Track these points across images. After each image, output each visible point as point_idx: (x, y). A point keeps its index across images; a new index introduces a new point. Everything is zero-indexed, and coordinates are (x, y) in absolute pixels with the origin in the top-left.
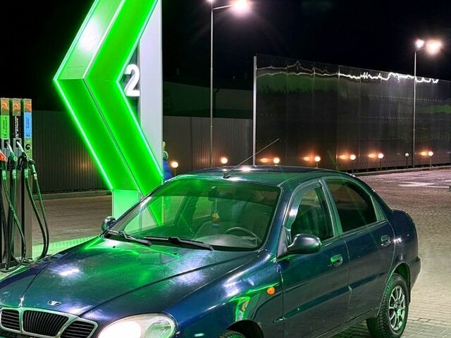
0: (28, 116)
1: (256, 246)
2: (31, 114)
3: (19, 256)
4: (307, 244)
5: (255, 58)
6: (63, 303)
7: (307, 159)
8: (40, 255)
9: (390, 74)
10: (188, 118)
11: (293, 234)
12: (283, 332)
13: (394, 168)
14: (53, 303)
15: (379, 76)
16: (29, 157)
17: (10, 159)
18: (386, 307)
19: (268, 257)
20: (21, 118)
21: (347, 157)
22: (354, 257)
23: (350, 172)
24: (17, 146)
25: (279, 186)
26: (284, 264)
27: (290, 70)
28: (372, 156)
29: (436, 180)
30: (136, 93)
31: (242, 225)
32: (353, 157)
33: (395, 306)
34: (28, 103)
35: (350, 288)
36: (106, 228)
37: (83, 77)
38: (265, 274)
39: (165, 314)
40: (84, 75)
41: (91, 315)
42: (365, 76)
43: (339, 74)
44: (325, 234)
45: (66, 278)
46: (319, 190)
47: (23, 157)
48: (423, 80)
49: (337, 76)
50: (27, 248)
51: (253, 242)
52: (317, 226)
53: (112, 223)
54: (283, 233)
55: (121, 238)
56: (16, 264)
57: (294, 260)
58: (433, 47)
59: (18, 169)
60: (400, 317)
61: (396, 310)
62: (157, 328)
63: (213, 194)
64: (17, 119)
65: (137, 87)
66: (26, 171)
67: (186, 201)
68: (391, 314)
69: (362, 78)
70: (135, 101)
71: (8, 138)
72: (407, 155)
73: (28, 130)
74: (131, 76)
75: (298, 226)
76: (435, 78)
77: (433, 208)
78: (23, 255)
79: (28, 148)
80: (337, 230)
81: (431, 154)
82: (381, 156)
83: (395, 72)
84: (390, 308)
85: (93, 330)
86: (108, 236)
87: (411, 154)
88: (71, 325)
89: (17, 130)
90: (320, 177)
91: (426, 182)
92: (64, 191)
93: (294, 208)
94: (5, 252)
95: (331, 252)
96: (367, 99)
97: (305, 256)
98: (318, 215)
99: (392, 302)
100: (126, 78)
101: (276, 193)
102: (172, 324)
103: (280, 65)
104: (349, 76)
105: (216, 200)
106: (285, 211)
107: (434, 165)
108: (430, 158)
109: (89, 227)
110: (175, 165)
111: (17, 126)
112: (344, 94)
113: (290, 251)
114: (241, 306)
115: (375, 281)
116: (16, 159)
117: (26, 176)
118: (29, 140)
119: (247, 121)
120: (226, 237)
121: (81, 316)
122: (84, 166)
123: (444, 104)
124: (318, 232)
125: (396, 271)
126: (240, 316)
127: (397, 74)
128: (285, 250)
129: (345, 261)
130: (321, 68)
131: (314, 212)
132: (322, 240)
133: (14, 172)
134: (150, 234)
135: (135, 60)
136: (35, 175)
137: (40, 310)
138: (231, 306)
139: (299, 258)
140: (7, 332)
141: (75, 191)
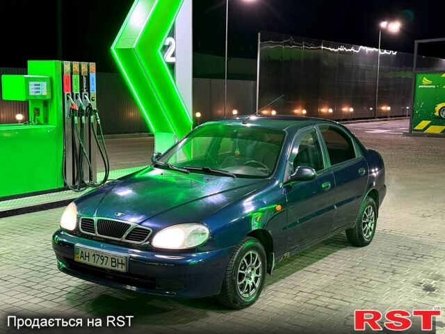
0: (93, 76)
1: (267, 174)
2: (95, 74)
3: (87, 180)
4: (305, 174)
5: (259, 34)
6: (126, 214)
7: (296, 111)
8: (102, 179)
9: (361, 47)
10: (208, 79)
11: (295, 167)
12: (286, 238)
13: (361, 119)
14: (119, 214)
15: (352, 49)
16: (94, 108)
17: (80, 108)
18: (361, 221)
19: (277, 182)
20: (88, 78)
21: (326, 110)
22: (339, 184)
23: (336, 121)
24: (85, 98)
25: (284, 130)
26: (288, 188)
27: (285, 44)
28: (345, 109)
29: (393, 128)
30: (172, 60)
31: (256, 159)
32: (331, 111)
33: (367, 220)
34: (93, 66)
35: (335, 207)
36: (155, 160)
37: (134, 46)
38: (274, 196)
39: (202, 224)
40: (134, 45)
41: (146, 224)
42: (341, 49)
43: (322, 47)
44: (318, 166)
45: (123, 197)
46: (314, 134)
47: (89, 107)
48: (385, 52)
49: (320, 49)
50: (93, 174)
51: (266, 171)
52: (311, 161)
53: (159, 156)
54: (288, 165)
55: (166, 167)
56: (86, 186)
57: (295, 185)
58: (393, 27)
59: (86, 115)
60: (370, 228)
61: (368, 223)
62: (196, 234)
63: (234, 136)
64: (84, 78)
65: (173, 55)
66: (92, 117)
67: (213, 141)
68: (364, 226)
69: (339, 51)
70: (172, 66)
71: (79, 92)
72: (371, 109)
73: (93, 87)
74: (169, 46)
75: (298, 160)
76: (394, 51)
77: (392, 148)
78: (91, 179)
79: (93, 100)
80: (327, 164)
81: (389, 108)
82: (352, 110)
83: (364, 46)
84: (363, 221)
85: (150, 234)
86: (157, 166)
87: (375, 109)
88: (133, 230)
89: (85, 86)
90: (314, 124)
91: (385, 129)
92: (117, 133)
93: (296, 147)
94: (77, 177)
95: (322, 180)
96: (343, 66)
97: (303, 183)
98: (313, 152)
99: (365, 217)
100: (165, 48)
101: (282, 136)
102: (207, 231)
103: (278, 39)
104: (330, 49)
105: (237, 140)
106: (289, 150)
107: (391, 117)
108: (387, 111)
109: (136, 160)
110: (198, 115)
111: (85, 83)
112: (325, 63)
113: (293, 179)
114: (256, 219)
115: (354, 201)
116: (84, 108)
117: (92, 120)
118: (93, 93)
119: (253, 82)
120: (244, 167)
121: (140, 224)
122: (131, 114)
123: (401, 70)
124: (313, 165)
125: (369, 195)
126: (255, 226)
127: (366, 48)
128: (289, 178)
129: (333, 186)
130: (308, 43)
131: (310, 150)
132: (316, 170)
133: (83, 117)
134: (188, 165)
135: (172, 34)
136: (99, 120)
137: (109, 219)
138: (248, 220)
139: (299, 184)
140: (86, 234)
141: (125, 133)
